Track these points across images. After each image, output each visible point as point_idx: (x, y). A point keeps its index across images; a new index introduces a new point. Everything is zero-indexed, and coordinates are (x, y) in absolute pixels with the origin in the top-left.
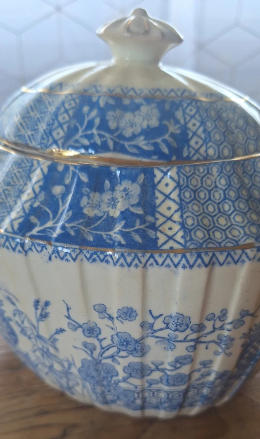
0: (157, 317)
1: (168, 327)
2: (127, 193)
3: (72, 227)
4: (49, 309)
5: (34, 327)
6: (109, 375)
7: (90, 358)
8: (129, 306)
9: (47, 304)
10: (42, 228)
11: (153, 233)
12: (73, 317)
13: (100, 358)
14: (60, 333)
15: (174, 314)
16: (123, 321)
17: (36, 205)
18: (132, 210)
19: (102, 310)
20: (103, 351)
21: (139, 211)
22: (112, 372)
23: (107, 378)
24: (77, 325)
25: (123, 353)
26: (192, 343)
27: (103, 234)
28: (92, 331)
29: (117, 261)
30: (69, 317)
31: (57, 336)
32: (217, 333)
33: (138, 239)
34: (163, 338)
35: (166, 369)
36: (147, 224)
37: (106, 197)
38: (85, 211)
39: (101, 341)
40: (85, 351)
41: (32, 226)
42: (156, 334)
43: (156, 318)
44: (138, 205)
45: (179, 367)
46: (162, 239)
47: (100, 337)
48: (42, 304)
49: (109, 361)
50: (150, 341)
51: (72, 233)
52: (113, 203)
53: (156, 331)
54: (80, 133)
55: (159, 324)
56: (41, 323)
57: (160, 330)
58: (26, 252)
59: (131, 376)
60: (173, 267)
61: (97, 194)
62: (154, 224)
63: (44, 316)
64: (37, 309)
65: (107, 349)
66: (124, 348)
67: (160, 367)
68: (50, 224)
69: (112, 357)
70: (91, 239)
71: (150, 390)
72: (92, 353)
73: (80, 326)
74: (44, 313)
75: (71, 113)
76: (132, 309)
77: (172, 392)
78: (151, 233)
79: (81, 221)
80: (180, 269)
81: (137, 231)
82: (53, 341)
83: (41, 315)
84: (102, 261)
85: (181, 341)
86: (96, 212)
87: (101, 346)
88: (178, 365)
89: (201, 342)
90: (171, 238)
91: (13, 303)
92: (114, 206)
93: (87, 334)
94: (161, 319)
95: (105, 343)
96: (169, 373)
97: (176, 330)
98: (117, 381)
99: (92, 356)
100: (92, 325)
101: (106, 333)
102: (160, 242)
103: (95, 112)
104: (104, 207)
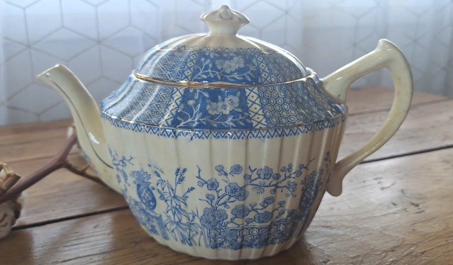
0: (254, 171)
1: (259, 178)
2: (232, 102)
3: (204, 121)
4: (185, 175)
5: (172, 190)
6: (221, 219)
7: (209, 207)
8: (238, 164)
9: (184, 171)
10: (186, 122)
11: (250, 121)
12: (202, 177)
13: (216, 206)
14: (191, 191)
15: (263, 168)
16: (234, 175)
17: (179, 111)
18: (236, 110)
19: (221, 170)
20: (219, 199)
21: (240, 110)
22: (223, 216)
23: (220, 221)
24: (204, 182)
25: (232, 199)
26: (274, 188)
27: (222, 123)
28: (213, 185)
29: (232, 137)
30: (199, 177)
31: (188, 194)
32: (287, 180)
33: (242, 124)
34: (257, 185)
35: (258, 209)
36: (245, 117)
37: (220, 104)
38: (209, 112)
39: (218, 192)
40: (207, 201)
41: (179, 122)
42: (253, 183)
43: (252, 171)
44: (239, 107)
45: (266, 207)
46: (255, 124)
47: (218, 189)
48: (181, 171)
49: (222, 207)
50: (249, 188)
51: (205, 123)
52: (224, 107)
53: (253, 181)
54: (201, 72)
55: (254, 176)
56: (178, 185)
57: (255, 179)
58: (176, 137)
59: (236, 217)
60: (262, 138)
61: (215, 103)
62: (249, 116)
63: (181, 180)
64: (177, 176)
65: (222, 198)
66: (233, 194)
67: (255, 208)
68: (190, 120)
69: (225, 203)
70: (216, 126)
71: (247, 229)
72: (212, 202)
73: (206, 183)
74: (181, 178)
75: (194, 61)
76: (239, 165)
77: (261, 228)
78: (248, 121)
79: (208, 117)
80: (266, 139)
81: (240, 120)
82: (185, 198)
83: (179, 179)
84: (223, 137)
85: (267, 186)
86: (215, 112)
87: (218, 196)
88: (266, 205)
89: (278, 187)
90: (259, 123)
91: (159, 176)
92: (225, 109)
93: (210, 188)
94: (256, 171)
95: (221, 194)
96: (259, 211)
97: (265, 178)
98: (226, 223)
99: (211, 205)
100: (214, 180)
101: (222, 186)
102: (254, 125)
103: (208, 61)
104: (220, 110)
